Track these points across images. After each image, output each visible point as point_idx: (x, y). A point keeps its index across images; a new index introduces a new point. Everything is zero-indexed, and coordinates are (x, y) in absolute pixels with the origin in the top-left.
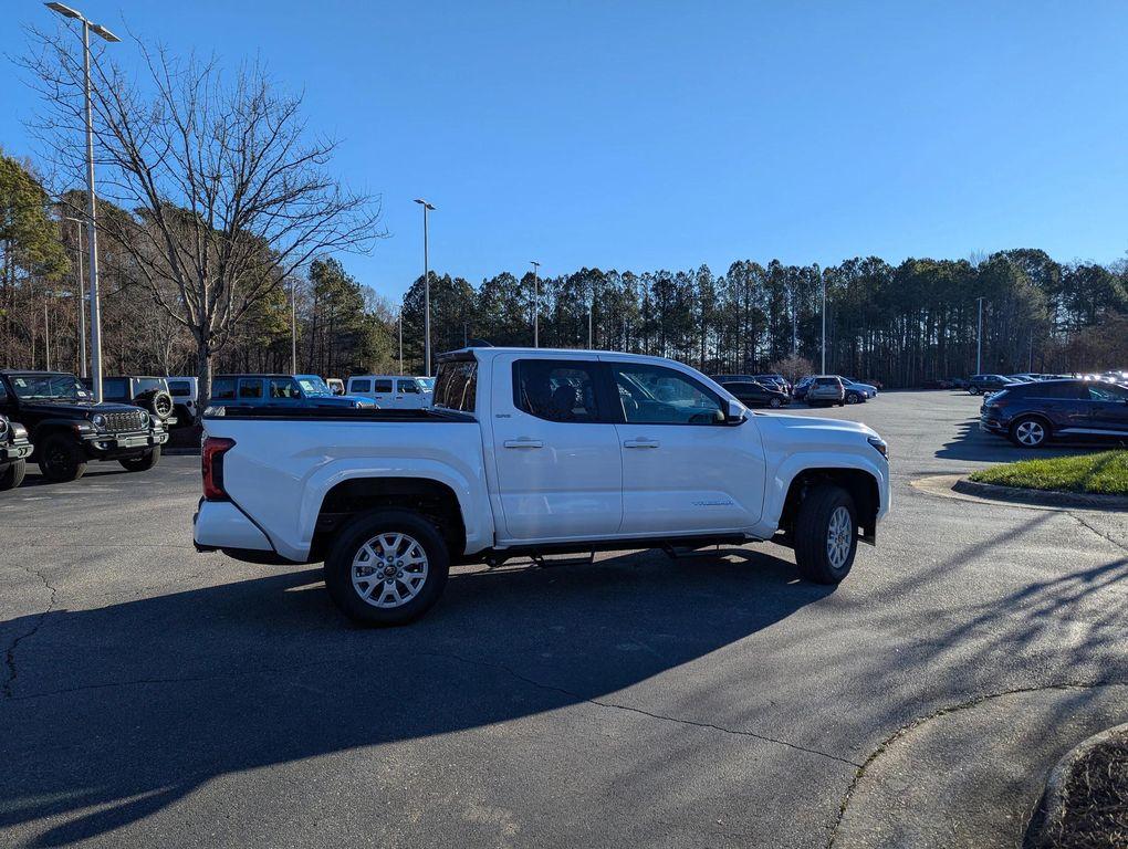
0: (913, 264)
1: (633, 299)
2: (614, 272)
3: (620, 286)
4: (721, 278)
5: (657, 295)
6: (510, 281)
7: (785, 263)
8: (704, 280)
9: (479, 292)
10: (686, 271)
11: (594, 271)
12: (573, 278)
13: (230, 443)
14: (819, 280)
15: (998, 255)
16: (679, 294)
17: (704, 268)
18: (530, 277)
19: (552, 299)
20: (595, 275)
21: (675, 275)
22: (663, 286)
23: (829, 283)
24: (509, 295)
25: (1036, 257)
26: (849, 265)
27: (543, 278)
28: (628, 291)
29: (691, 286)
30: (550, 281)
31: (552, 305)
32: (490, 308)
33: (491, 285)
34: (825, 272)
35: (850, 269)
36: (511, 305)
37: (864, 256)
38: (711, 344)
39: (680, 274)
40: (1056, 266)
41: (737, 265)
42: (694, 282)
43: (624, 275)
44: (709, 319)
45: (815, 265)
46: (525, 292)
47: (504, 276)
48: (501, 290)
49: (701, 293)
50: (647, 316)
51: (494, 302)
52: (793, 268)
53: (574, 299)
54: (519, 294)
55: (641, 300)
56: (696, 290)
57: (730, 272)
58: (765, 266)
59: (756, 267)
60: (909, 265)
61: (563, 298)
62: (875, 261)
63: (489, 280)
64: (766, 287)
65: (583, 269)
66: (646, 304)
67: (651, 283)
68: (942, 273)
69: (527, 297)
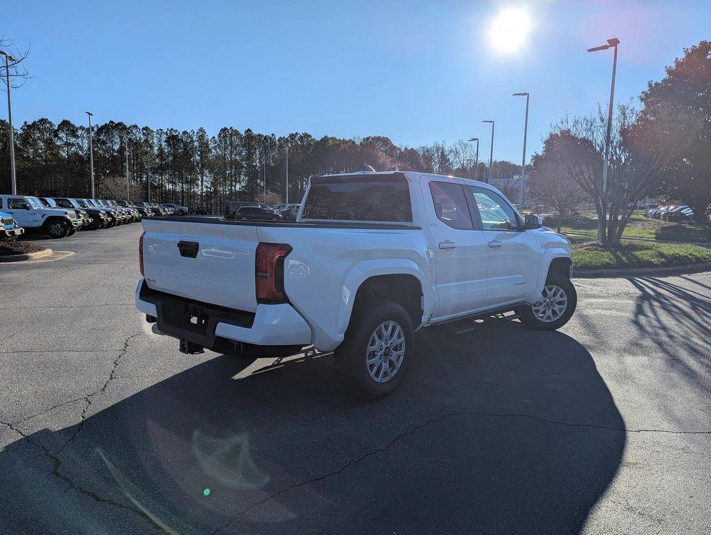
0: (327, 140)
1: (151, 147)
2: (136, 126)
3: (140, 136)
4: (214, 137)
5: (169, 145)
6: (48, 125)
7: (255, 132)
8: (201, 137)
9: (20, 132)
10: (189, 131)
11: (120, 124)
12: (102, 128)
13: (287, 249)
14: (275, 144)
15: (368, 139)
16: (185, 146)
17: (201, 130)
18: (65, 123)
19: (86, 141)
20: (120, 127)
21: (181, 134)
22: (173, 139)
23: (281, 146)
24: (47, 135)
25: (385, 141)
26: (293, 136)
27: (77, 125)
28: (146, 141)
29: (192, 141)
30: (83, 129)
31: (86, 146)
32: (31, 145)
33: (30, 128)
34: (279, 140)
35: (293, 139)
36: (49, 143)
37: (301, 132)
38: (206, 181)
39: (185, 133)
40: (395, 147)
41: (224, 130)
42: (195, 138)
43: (144, 129)
44: (206, 164)
45: (273, 135)
46: (61, 135)
47: (43, 121)
48: (41, 132)
49: (200, 147)
50: (162, 159)
51: (35, 140)
52: (259, 135)
53: (104, 143)
54: (56, 135)
55: (157, 148)
56: (196, 144)
57: (220, 134)
58: (243, 133)
59: (237, 133)
60: (325, 140)
61: (95, 142)
62: (307, 136)
63: (30, 123)
64: (244, 146)
65: (111, 122)
66: (161, 150)
67: (164, 137)
68: (343, 146)
69: (64, 139)
